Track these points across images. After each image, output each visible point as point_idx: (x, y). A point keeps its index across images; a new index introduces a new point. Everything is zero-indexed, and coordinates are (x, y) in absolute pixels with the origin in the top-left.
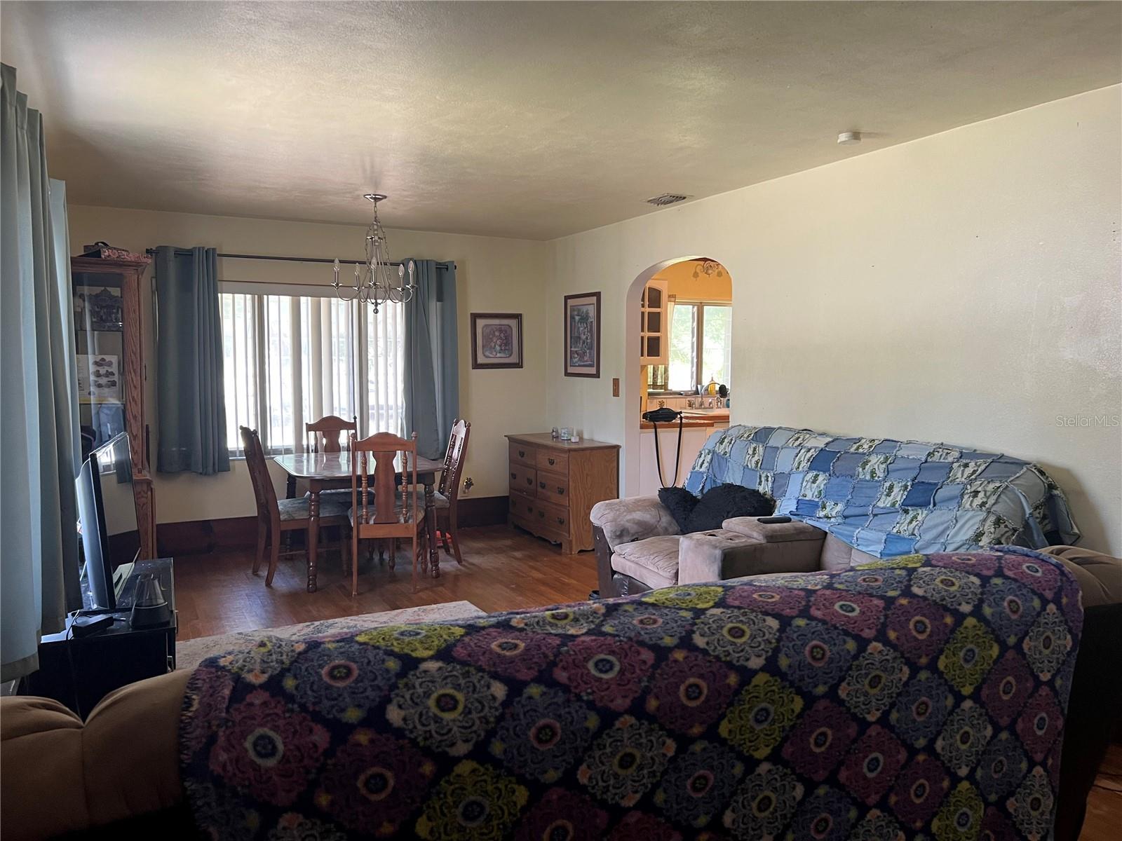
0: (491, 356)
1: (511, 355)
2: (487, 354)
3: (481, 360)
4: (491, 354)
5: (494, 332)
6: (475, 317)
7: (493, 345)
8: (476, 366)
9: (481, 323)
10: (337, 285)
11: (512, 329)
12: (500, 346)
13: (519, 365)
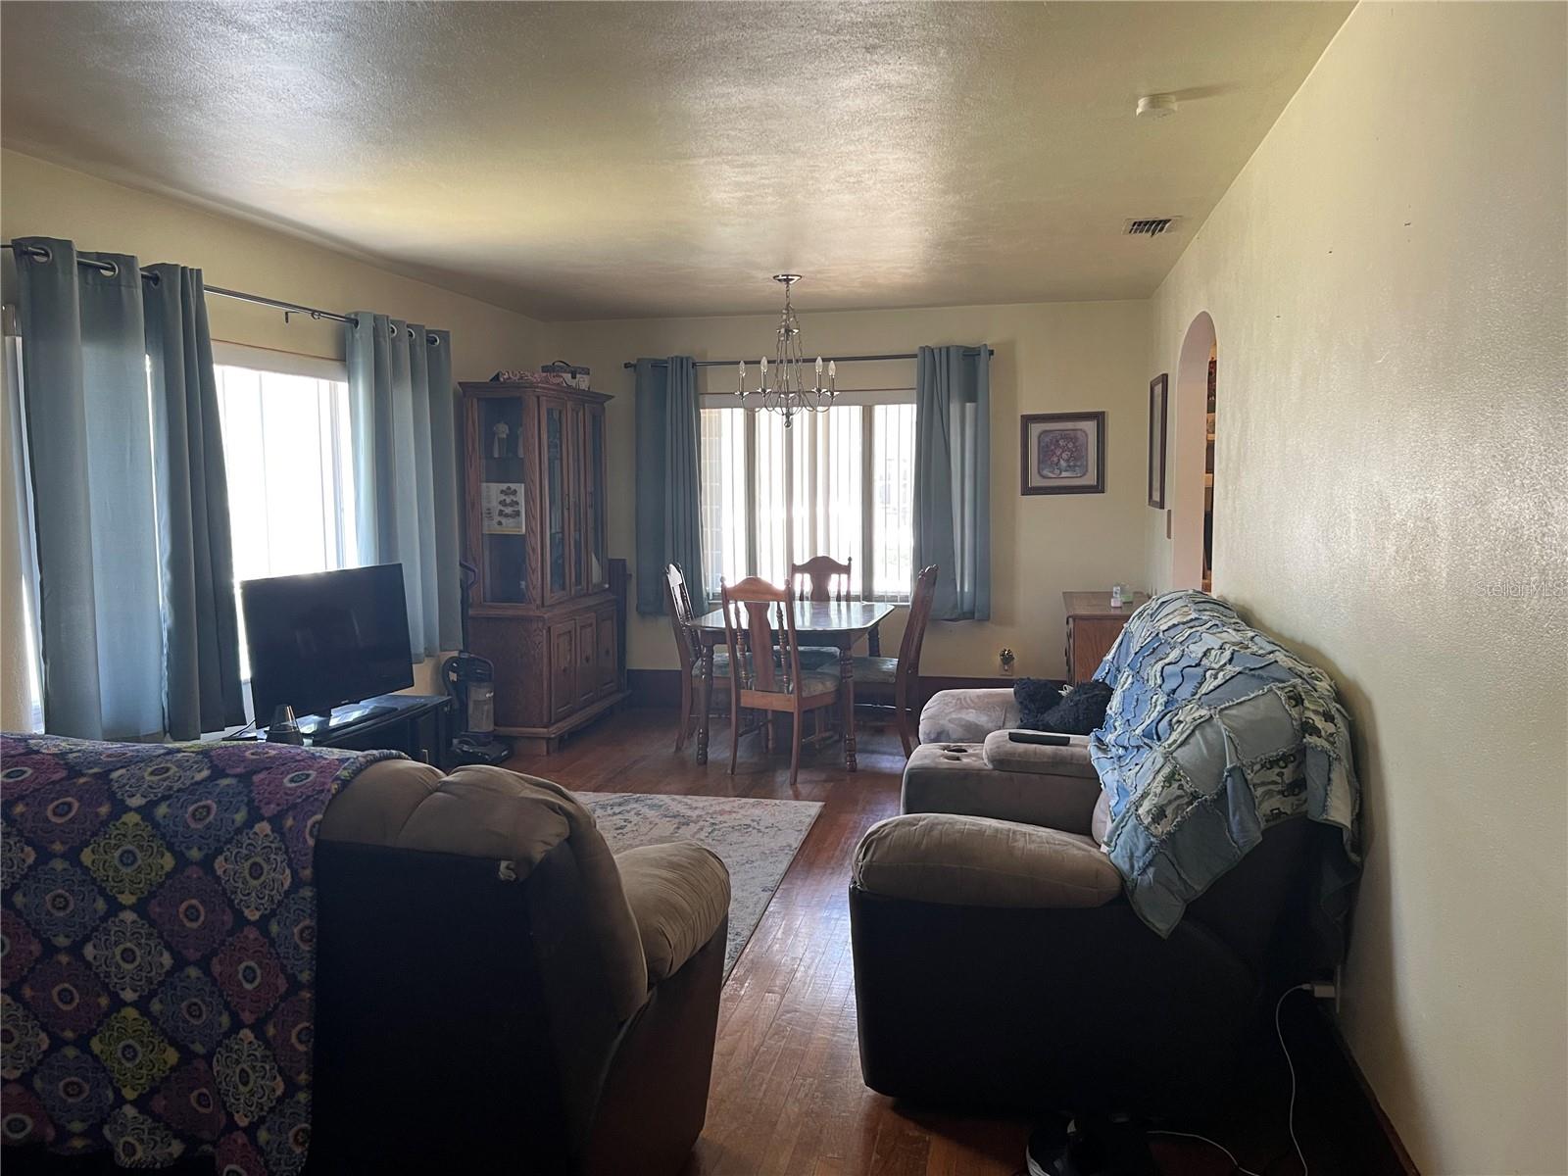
0: (1051, 475)
1: (1084, 474)
2: (1045, 472)
3: (1035, 481)
4: (1052, 472)
5: (1057, 441)
6: (1028, 420)
7: (1055, 459)
8: (1028, 490)
9: (1036, 429)
10: (764, 391)
11: (1087, 435)
12: (1068, 461)
13: (1098, 488)
